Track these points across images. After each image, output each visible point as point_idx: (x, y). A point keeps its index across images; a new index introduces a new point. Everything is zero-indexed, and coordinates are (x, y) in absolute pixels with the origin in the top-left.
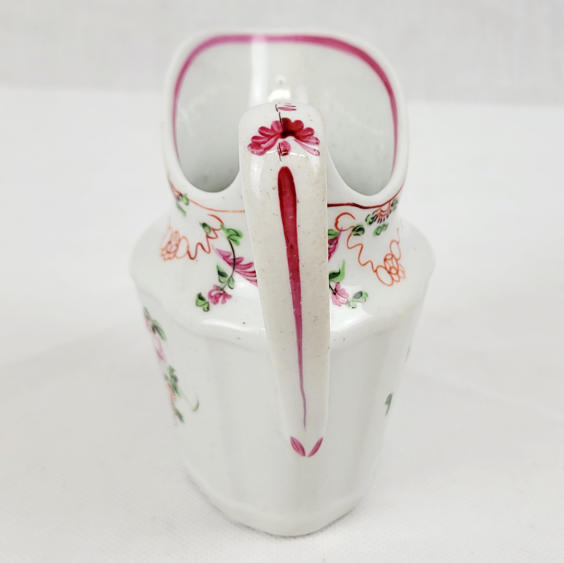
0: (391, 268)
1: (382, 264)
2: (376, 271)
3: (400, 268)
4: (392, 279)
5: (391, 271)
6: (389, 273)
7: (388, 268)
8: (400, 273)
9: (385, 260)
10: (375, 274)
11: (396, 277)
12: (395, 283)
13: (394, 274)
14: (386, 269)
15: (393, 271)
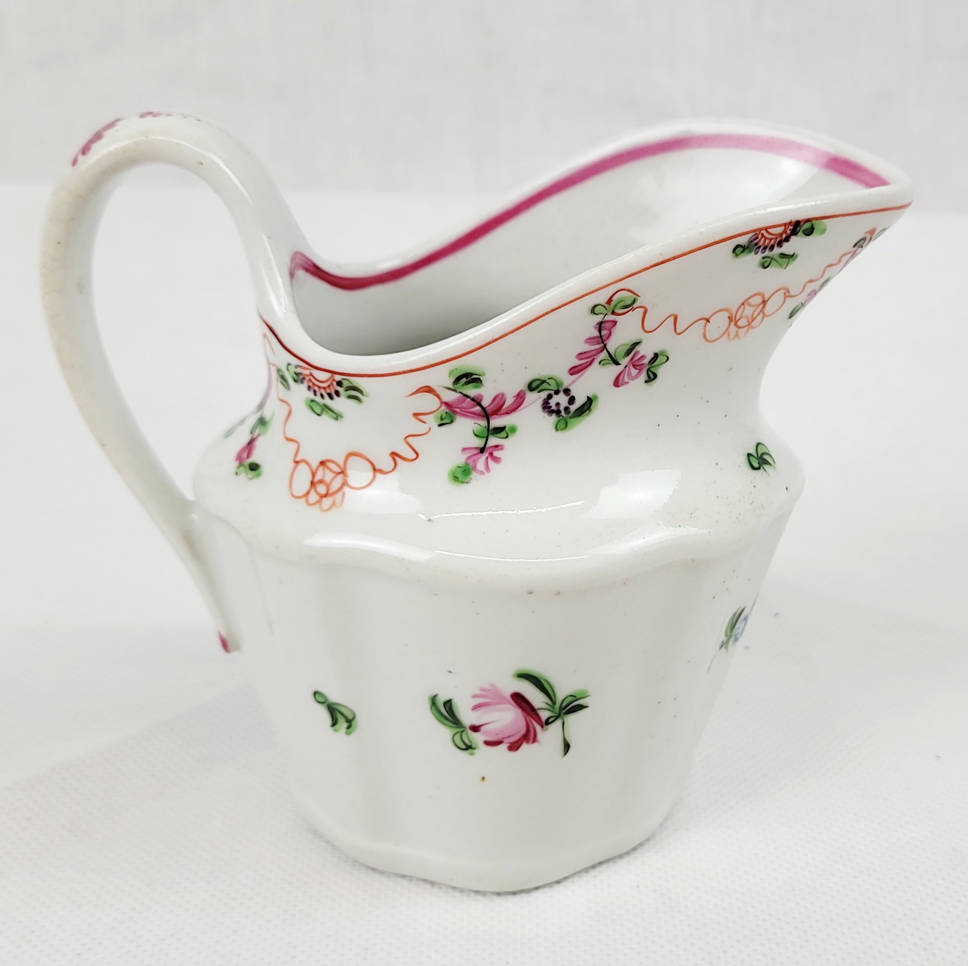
0: (321, 481)
1: (315, 464)
2: (297, 462)
3: (338, 497)
4: (308, 493)
5: (317, 485)
6: (313, 484)
7: (318, 477)
8: (327, 502)
9: (322, 463)
10: (293, 465)
11: (313, 497)
12: (303, 500)
13: (317, 493)
14: (314, 475)
15: (322, 489)
